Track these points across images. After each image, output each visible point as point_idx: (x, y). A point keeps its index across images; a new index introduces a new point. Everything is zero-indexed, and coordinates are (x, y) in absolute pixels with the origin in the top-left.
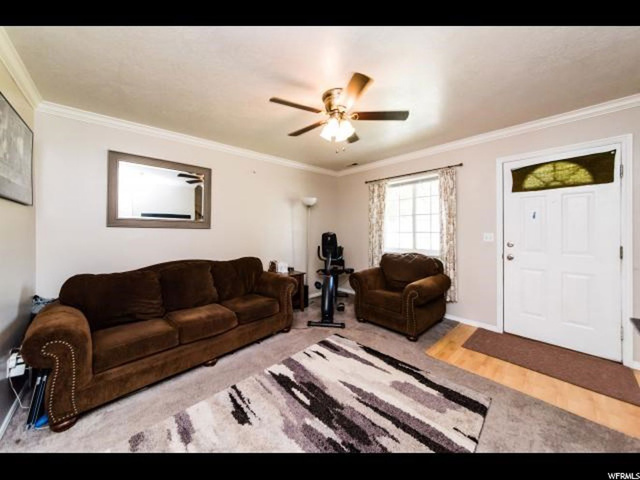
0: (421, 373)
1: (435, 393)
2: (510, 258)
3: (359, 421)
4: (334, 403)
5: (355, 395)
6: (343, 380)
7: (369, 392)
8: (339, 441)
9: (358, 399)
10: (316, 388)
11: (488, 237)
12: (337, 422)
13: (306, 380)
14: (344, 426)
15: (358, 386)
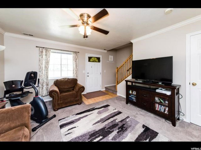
0: (95, 108)
1: (103, 109)
2: (88, 76)
3: (111, 125)
4: (103, 129)
5: (100, 123)
6: (92, 124)
7: (100, 119)
8: (118, 130)
9: (102, 123)
10: (94, 133)
11: (84, 72)
12: (111, 129)
13: (88, 137)
14: (113, 128)
15: (97, 121)
